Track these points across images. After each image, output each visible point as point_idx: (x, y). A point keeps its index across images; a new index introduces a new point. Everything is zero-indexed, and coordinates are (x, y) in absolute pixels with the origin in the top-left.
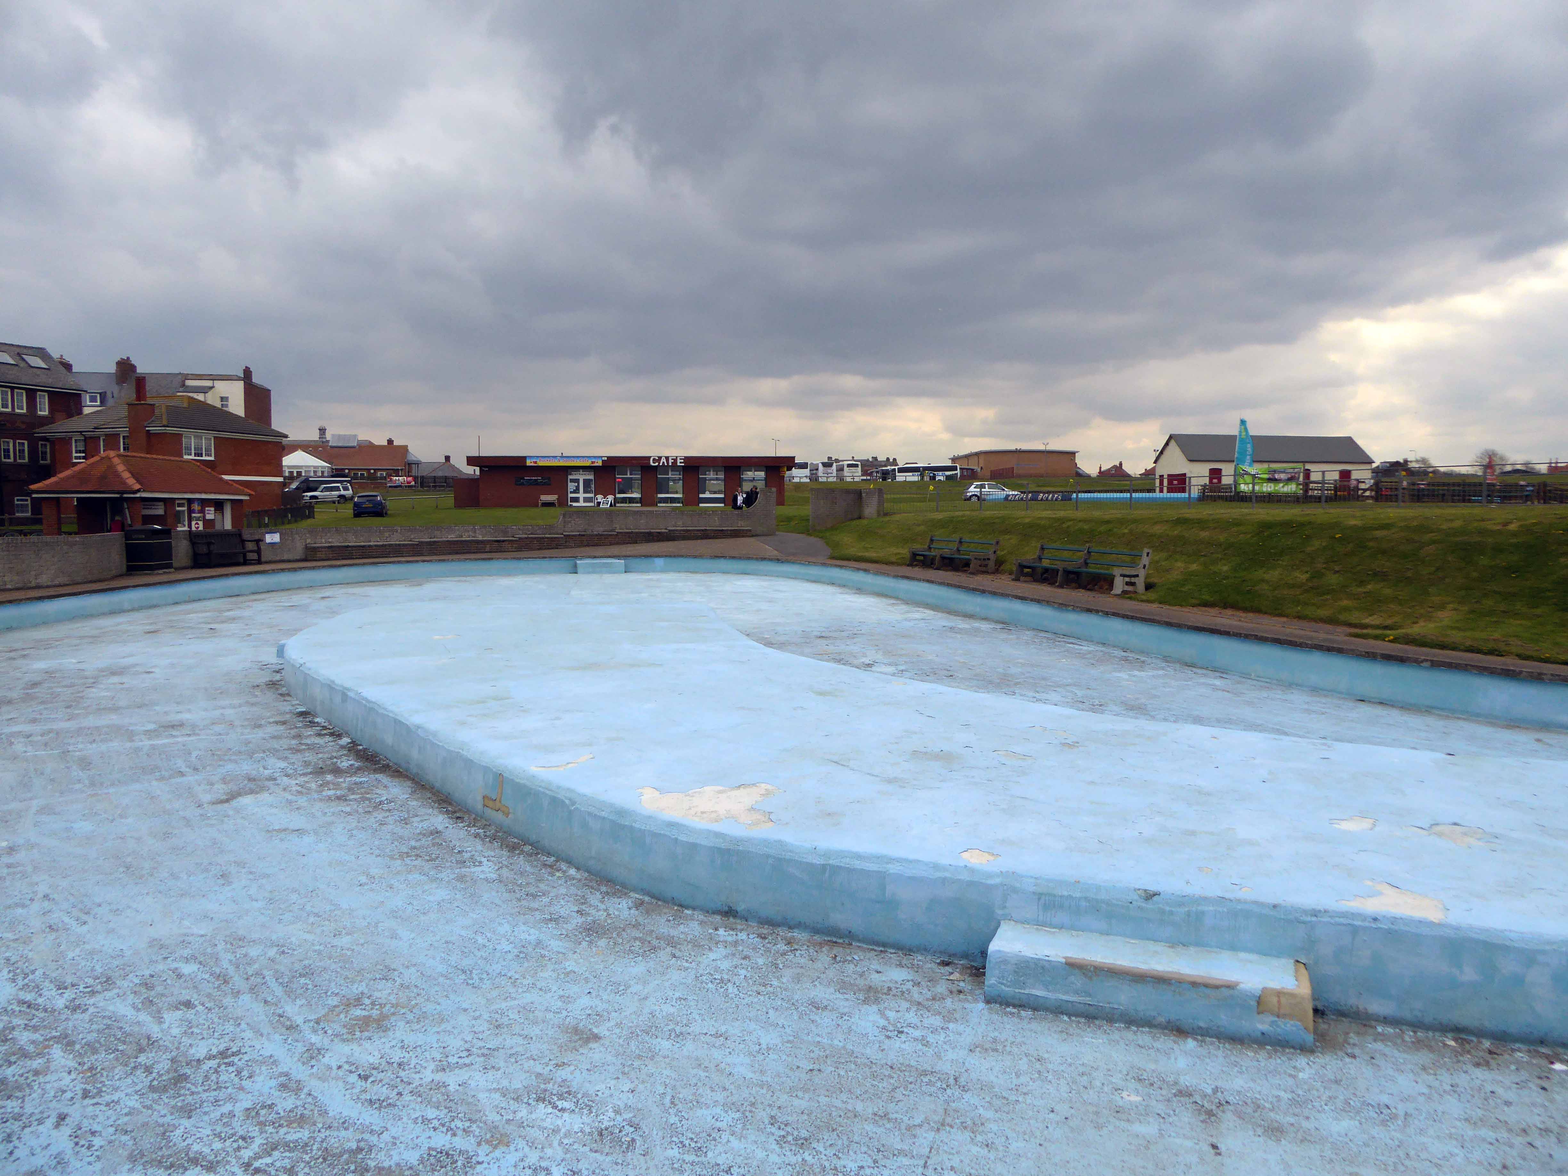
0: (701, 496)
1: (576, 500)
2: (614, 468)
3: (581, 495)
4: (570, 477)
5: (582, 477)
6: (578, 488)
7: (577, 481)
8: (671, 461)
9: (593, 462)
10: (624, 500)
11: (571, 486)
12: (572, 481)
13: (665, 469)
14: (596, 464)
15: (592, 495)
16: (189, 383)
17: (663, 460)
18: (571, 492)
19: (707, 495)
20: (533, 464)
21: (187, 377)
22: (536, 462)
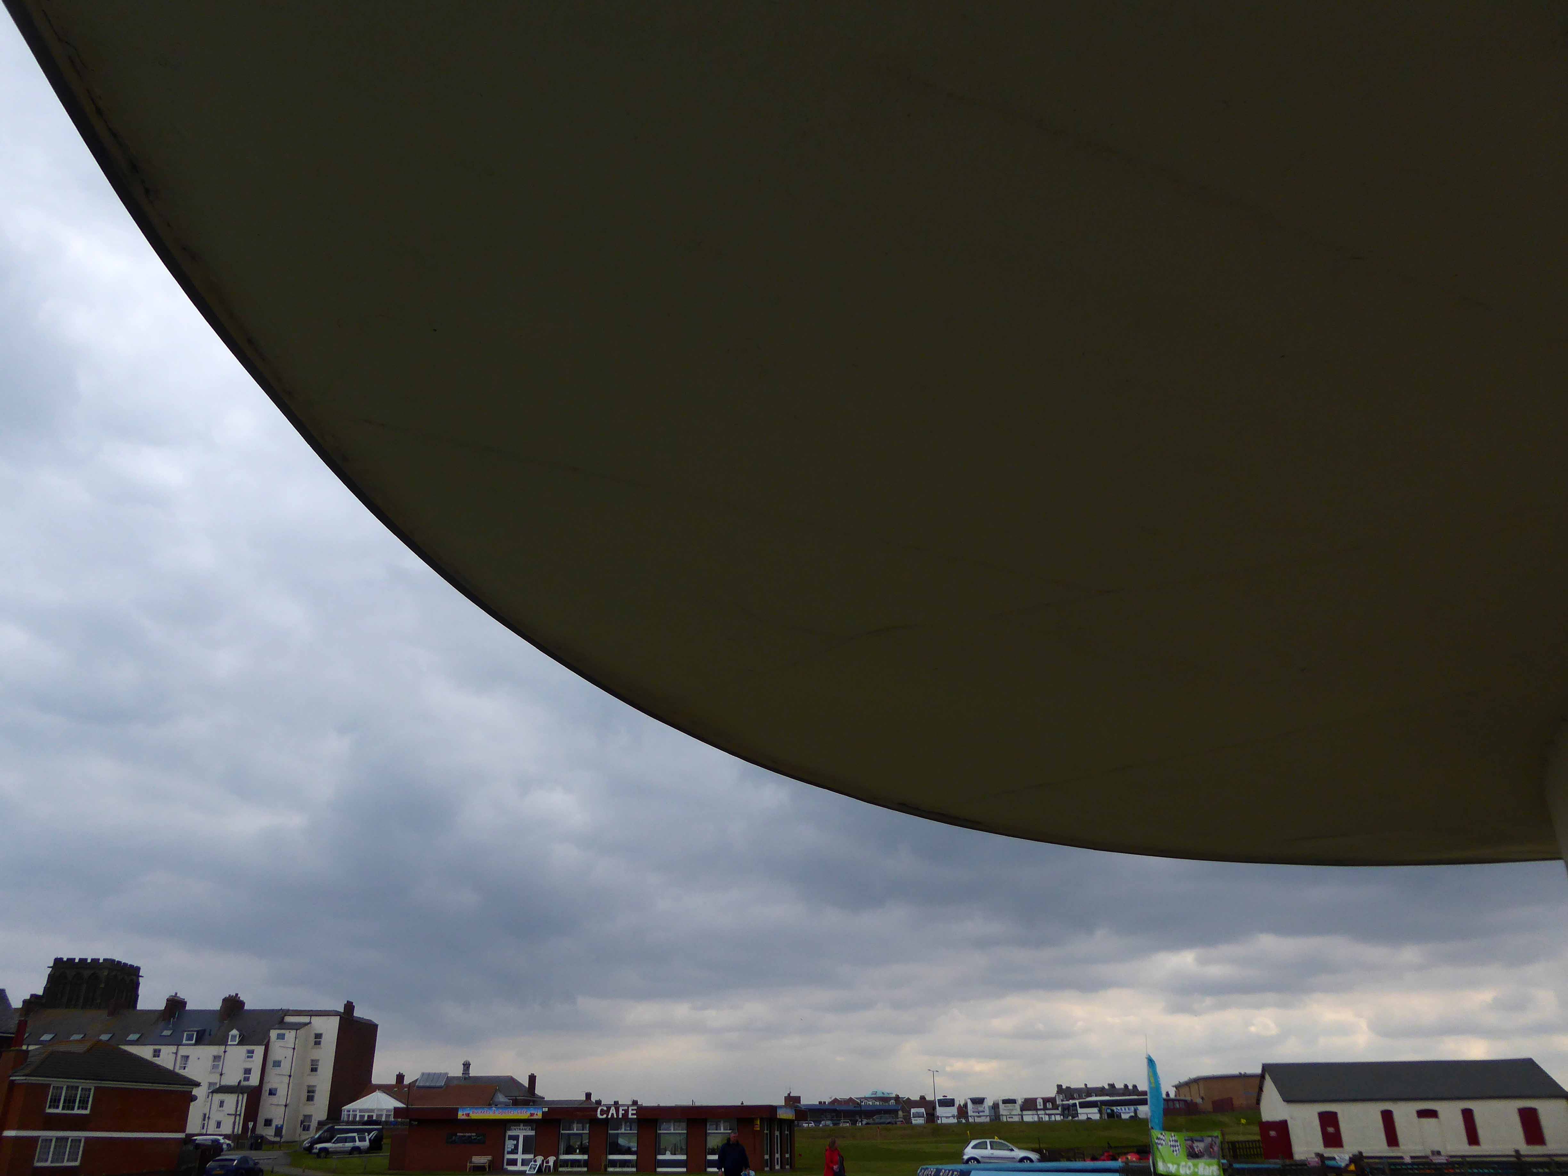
0: (660, 1157)
1: (514, 1162)
2: (558, 1121)
3: (520, 1157)
4: (509, 1133)
5: (522, 1133)
6: (516, 1146)
7: (516, 1138)
8: (621, 1112)
9: (532, 1115)
10: (566, 1163)
11: (509, 1145)
12: (511, 1138)
13: (615, 1123)
14: (535, 1117)
15: (531, 1156)
16: (289, 1019)
17: (613, 1111)
18: (509, 1153)
19: (668, 1156)
20: (465, 1117)
21: (287, 1012)
22: (468, 1115)
